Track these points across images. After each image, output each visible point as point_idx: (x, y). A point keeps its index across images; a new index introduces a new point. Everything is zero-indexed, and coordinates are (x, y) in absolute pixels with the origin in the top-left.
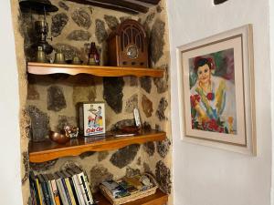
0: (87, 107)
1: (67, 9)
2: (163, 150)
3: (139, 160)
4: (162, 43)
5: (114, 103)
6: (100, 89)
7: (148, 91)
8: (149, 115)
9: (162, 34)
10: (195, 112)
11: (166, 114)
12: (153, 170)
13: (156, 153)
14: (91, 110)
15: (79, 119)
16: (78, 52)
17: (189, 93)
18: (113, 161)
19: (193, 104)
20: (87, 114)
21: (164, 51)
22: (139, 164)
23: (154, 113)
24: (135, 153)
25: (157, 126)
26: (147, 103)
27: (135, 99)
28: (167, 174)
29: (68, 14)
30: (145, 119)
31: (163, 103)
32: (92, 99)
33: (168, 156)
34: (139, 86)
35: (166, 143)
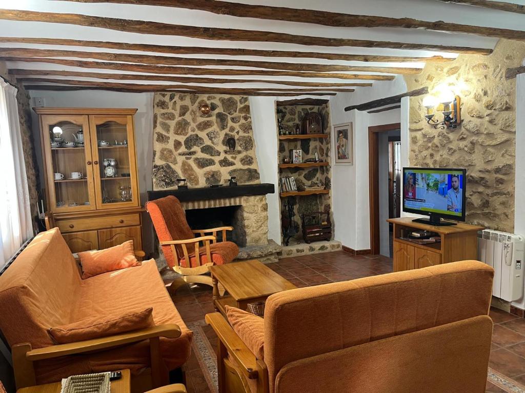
0: (294, 151)
1: (286, 109)
2: (328, 170)
3: (318, 178)
4: (328, 122)
5: (306, 150)
6: (299, 143)
7: (322, 144)
8: (322, 156)
9: (328, 118)
10: (339, 152)
11: (329, 154)
12: (324, 182)
13: (325, 173)
14: (296, 153)
15: (291, 156)
16: (290, 127)
17: (337, 144)
18: (305, 177)
19: (338, 149)
20: (294, 154)
21: (329, 126)
22: (317, 180)
23: (324, 155)
24: (316, 175)
25: (326, 160)
26: (321, 149)
27: (316, 148)
28: (329, 181)
29: (287, 111)
30: (321, 158)
31: (328, 150)
32: (296, 148)
33: (330, 173)
34: (318, 141)
35: (328, 167)
